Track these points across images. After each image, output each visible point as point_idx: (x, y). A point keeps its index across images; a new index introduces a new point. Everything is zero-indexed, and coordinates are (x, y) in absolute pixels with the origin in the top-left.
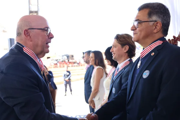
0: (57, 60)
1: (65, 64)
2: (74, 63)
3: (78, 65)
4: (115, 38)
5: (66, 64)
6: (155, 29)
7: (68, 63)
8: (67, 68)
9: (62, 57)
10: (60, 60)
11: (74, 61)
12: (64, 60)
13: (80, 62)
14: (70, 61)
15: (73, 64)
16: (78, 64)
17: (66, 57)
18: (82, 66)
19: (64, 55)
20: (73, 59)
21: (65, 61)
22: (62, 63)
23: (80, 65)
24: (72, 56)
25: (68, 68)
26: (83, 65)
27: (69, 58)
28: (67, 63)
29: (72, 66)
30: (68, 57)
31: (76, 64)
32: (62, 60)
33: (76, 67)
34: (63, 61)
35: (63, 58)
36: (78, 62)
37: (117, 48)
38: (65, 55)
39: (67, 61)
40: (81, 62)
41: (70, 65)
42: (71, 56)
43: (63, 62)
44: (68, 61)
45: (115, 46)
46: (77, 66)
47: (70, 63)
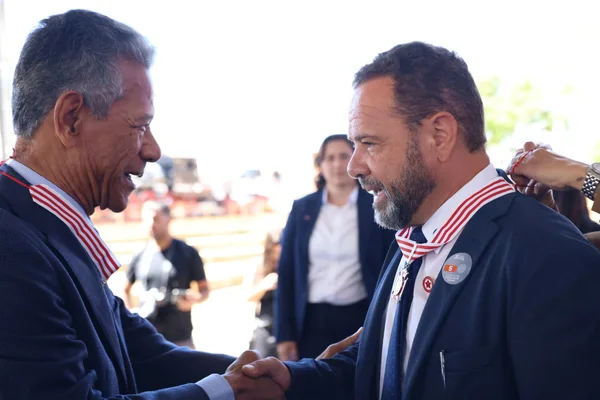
2: (200, 199)
3: (221, 210)
7: (170, 201)
11: (197, 189)
12: (147, 185)
13: (228, 197)
14: (181, 188)
15: (193, 203)
16: (220, 203)
17: (158, 171)
18: (238, 212)
20: (193, 180)
21: (151, 189)
23: (231, 207)
24: (191, 165)
27: (173, 173)
28: (161, 196)
29: (189, 216)
30: (168, 168)
31: (207, 207)
33: (207, 220)
34: (141, 189)
35: (145, 175)
36: (220, 196)
39: (162, 189)
40: (233, 197)
41: (179, 210)
42: (184, 167)
44: (170, 188)
46: (213, 215)
47: (178, 198)
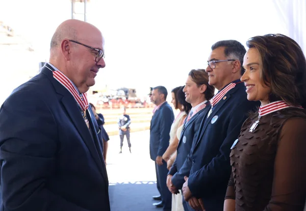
0: (109, 96)
1: (121, 103)
2: (136, 102)
3: (142, 106)
4: (189, 75)
5: (123, 103)
6: (233, 69)
7: (126, 103)
8: (125, 110)
9: (117, 91)
10: (113, 96)
11: (136, 99)
12: (120, 97)
13: (145, 101)
14: (130, 98)
15: (134, 104)
16: (142, 104)
17: (123, 93)
18: (148, 107)
19: (120, 88)
20: (135, 96)
21: (121, 99)
22: (117, 102)
23: (146, 105)
24: (134, 91)
25: (127, 109)
26: (150, 106)
27: (128, 94)
28: (124, 101)
29: (133, 107)
30: (126, 92)
31: (138, 105)
32: (117, 97)
33: (138, 109)
34: (117, 99)
35: (119, 94)
36: (143, 101)
37: (191, 87)
38: (122, 89)
39: (124, 98)
40: (147, 102)
41: (130, 105)
42: (132, 91)
43: (119, 100)
44: (127, 98)
45: (189, 85)
46: (140, 107)
47: (129, 102)
